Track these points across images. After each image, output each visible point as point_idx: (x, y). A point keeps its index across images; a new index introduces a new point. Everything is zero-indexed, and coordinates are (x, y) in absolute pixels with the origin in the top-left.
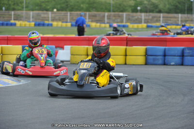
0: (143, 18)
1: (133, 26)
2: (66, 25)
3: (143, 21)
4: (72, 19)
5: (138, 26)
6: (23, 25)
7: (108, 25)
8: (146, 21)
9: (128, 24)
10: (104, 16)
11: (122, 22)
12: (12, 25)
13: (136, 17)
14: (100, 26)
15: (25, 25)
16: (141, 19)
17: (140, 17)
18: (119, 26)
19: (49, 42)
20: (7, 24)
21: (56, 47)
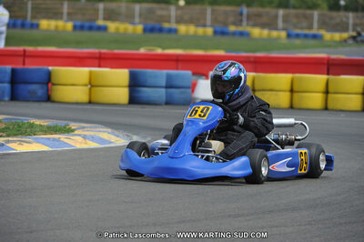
0: (351, 21)
1: (332, 37)
3: (350, 28)
9: (322, 32)
11: (310, 27)
12: (100, 29)
13: (338, 21)
14: (269, 35)
16: (348, 23)
17: (344, 19)
18: (306, 36)
19: (180, 65)
20: (91, 28)
21: (194, 74)
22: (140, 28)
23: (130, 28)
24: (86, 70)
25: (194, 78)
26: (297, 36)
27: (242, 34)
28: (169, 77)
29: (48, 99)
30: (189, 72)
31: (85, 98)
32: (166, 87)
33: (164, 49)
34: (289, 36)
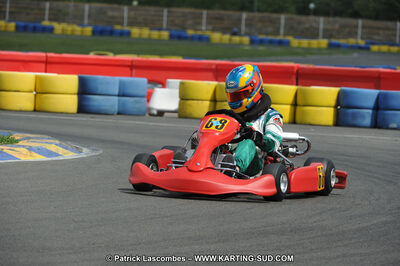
0: (321, 26)
1: (300, 43)
2: (160, 36)
3: (321, 34)
4: (172, 23)
5: (309, 44)
6: (69, 33)
7: (246, 40)
8: (327, 35)
9: (290, 38)
10: (240, 20)
11: (277, 33)
12: (44, 30)
13: (307, 26)
14: (230, 40)
15: (73, 31)
16: (318, 29)
17: (314, 25)
18: (271, 42)
19: (134, 71)
20: (35, 29)
21: (150, 82)
22: (88, 30)
23: (78, 29)
24: (31, 75)
25: (150, 85)
26: (261, 42)
27: (201, 38)
28: (122, 85)
30: (145, 80)
31: (30, 106)
32: (119, 96)
33: (115, 53)
34: (252, 42)
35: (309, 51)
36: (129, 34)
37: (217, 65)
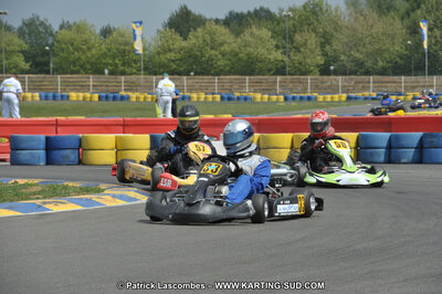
0: (340, 84)
2: (213, 98)
3: (340, 90)
4: (222, 88)
5: (332, 98)
6: (142, 100)
7: (282, 97)
8: (346, 90)
9: (316, 95)
10: (275, 82)
11: (305, 91)
12: (122, 98)
13: (329, 84)
14: (269, 99)
15: (145, 98)
16: (338, 86)
17: (334, 83)
18: (301, 98)
20: (114, 98)
24: (113, 136)
26: (294, 98)
27: (246, 99)
29: (80, 162)
31: (112, 161)
34: (286, 99)
35: (332, 103)
36: (189, 98)
37: (260, 120)
